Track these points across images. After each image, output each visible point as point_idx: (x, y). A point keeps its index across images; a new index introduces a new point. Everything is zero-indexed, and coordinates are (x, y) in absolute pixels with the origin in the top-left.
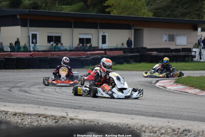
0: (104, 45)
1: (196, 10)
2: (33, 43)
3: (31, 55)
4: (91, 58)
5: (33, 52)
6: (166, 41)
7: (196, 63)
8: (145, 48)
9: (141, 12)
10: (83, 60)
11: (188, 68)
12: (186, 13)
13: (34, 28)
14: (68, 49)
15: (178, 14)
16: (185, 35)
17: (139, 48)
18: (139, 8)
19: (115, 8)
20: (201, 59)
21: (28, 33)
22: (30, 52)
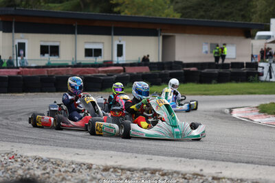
0: (120, 59)
1: (241, 10)
2: (19, 55)
3: (19, 73)
4: (116, 76)
5: (21, 69)
6: (207, 52)
7: (267, 84)
8: (180, 63)
9: (163, 13)
10: (103, 80)
11: (257, 90)
12: (227, 14)
13: (21, 35)
14: (70, 64)
15: (215, 16)
16: (232, 44)
17: (171, 63)
18: (160, 8)
19: (127, 7)
20: (271, 77)
21: (13, 41)
22: (18, 68)
